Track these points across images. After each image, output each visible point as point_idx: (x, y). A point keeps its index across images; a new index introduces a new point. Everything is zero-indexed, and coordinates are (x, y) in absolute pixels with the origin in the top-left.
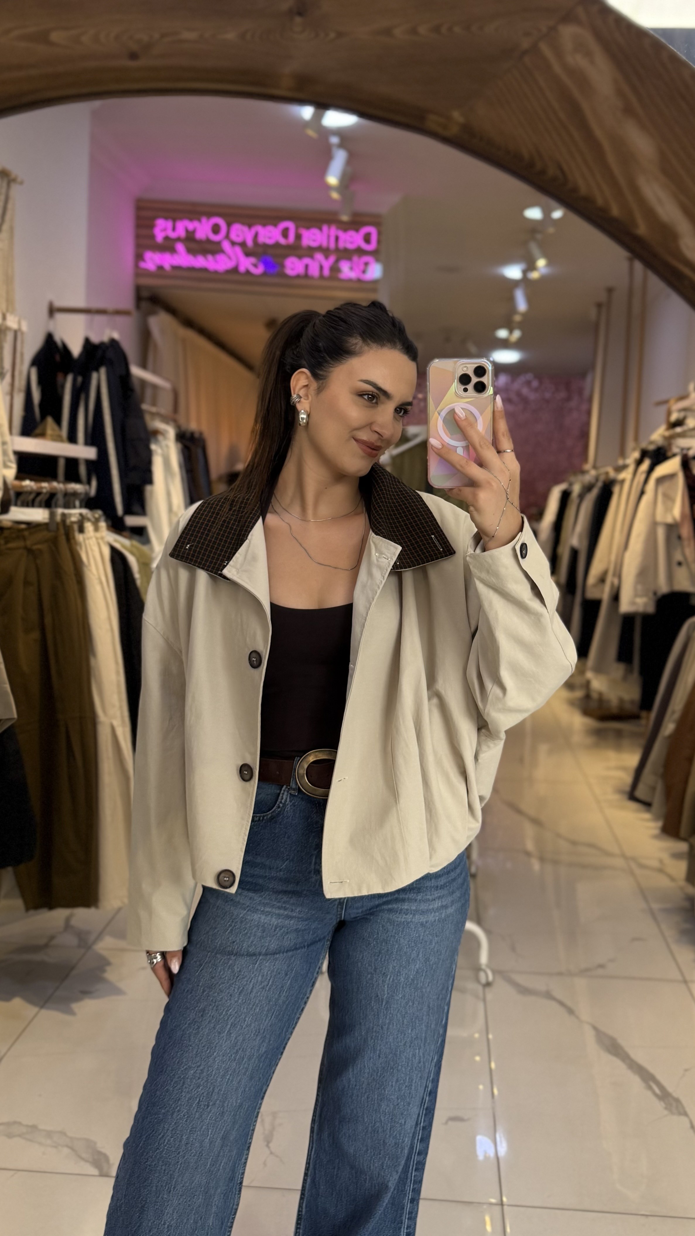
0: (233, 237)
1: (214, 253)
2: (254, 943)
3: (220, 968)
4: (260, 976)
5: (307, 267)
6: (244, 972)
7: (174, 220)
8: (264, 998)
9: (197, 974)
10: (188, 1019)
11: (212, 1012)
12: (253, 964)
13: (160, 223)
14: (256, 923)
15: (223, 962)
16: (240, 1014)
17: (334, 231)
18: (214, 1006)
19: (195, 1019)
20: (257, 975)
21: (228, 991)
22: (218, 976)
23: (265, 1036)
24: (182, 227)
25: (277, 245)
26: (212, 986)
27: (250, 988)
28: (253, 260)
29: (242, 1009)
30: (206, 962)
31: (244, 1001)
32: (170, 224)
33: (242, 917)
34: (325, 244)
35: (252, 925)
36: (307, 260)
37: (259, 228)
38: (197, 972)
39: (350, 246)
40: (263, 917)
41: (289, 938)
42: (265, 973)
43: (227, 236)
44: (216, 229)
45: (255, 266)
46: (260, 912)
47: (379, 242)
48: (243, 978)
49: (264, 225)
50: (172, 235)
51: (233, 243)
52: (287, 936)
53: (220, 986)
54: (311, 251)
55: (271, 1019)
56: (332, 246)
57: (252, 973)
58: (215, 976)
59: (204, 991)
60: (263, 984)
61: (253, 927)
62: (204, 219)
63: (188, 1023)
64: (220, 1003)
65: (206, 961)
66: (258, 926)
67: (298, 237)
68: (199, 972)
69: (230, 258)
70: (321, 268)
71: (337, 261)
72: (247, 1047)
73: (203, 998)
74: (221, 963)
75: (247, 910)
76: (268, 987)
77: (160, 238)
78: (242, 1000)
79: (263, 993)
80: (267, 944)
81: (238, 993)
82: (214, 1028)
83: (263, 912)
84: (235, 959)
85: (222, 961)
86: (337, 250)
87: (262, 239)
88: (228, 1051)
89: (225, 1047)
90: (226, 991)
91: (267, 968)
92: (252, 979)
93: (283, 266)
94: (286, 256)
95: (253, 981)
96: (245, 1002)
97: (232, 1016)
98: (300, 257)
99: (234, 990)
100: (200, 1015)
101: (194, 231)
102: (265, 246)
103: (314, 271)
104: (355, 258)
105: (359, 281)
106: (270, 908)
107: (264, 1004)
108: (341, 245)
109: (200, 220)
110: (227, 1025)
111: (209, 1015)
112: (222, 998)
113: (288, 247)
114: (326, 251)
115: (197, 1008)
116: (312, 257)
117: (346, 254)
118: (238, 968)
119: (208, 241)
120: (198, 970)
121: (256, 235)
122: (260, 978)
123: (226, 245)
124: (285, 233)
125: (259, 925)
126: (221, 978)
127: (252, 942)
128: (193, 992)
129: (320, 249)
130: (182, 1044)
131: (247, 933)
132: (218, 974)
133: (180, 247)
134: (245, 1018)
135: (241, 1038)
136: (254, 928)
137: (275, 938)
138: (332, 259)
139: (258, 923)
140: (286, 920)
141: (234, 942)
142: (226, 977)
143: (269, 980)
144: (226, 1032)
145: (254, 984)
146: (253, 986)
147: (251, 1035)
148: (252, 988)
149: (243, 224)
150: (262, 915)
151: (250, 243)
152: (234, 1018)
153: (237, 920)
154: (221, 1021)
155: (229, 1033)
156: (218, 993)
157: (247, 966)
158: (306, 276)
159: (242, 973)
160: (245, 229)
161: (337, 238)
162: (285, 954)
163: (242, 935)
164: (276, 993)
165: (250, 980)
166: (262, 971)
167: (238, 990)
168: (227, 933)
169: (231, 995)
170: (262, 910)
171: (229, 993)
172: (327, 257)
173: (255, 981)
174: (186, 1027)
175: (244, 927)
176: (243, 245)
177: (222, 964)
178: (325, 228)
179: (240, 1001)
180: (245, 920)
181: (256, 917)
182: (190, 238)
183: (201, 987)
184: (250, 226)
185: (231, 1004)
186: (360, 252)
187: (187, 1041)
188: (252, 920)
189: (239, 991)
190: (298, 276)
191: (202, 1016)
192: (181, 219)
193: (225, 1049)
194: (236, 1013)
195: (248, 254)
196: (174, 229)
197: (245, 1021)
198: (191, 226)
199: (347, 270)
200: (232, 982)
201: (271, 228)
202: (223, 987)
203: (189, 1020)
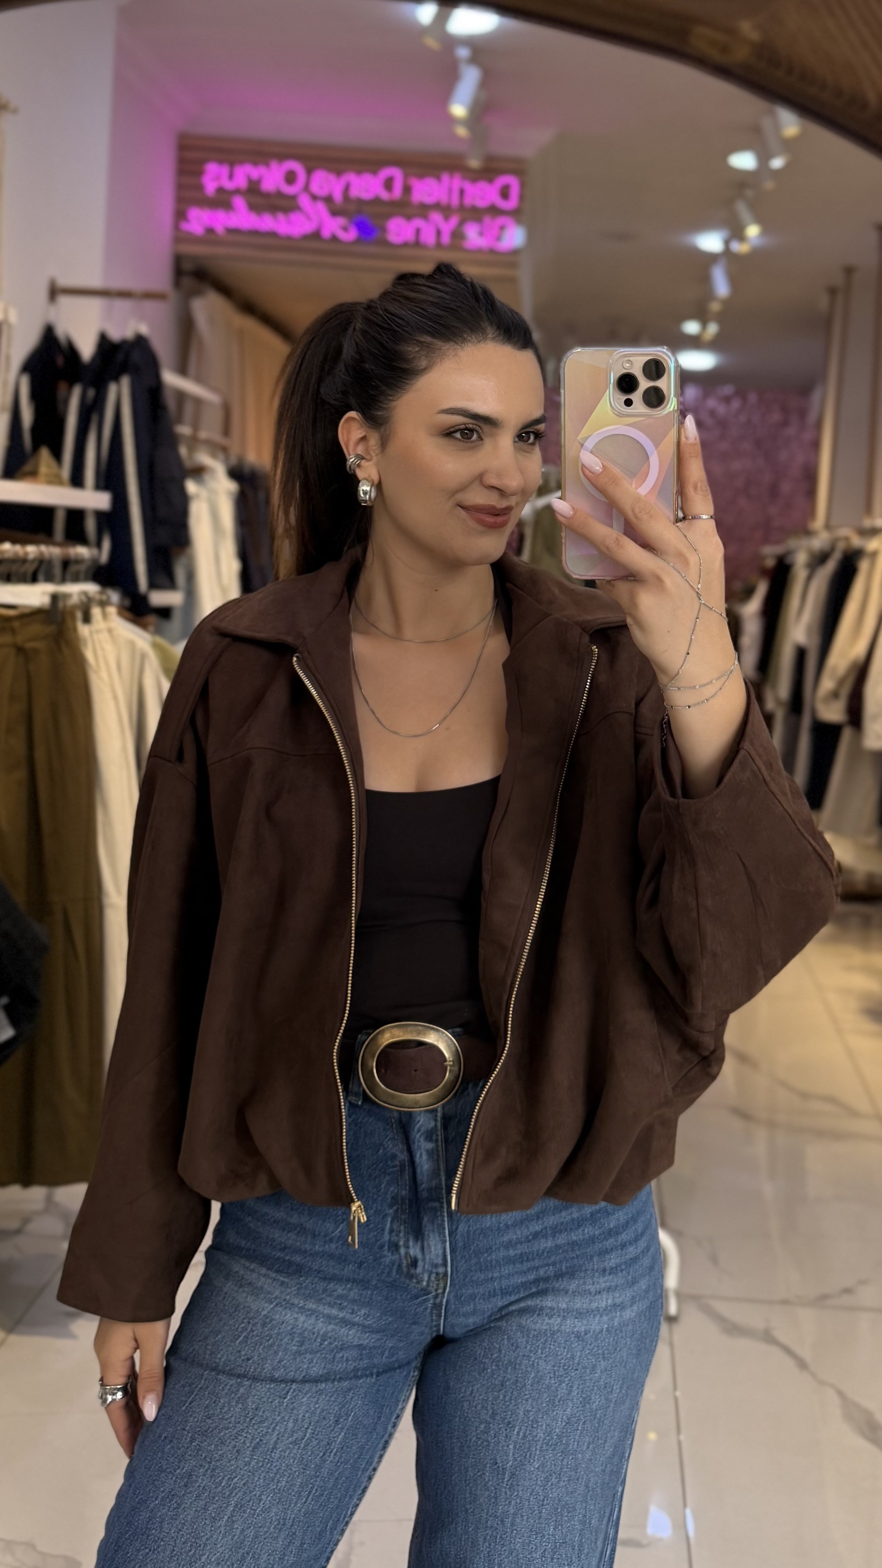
0: (315, 188)
1: (286, 210)
2: (283, 1363)
3: (222, 1401)
4: (291, 1421)
5: (418, 231)
6: (264, 1412)
7: (232, 164)
8: (296, 1462)
9: (184, 1408)
10: (162, 1489)
11: (203, 1480)
12: (280, 1397)
13: (211, 168)
14: (289, 1328)
15: (229, 1390)
16: (252, 1486)
17: (457, 181)
18: (207, 1471)
19: (172, 1490)
20: (286, 1418)
21: (233, 1443)
22: (218, 1415)
23: (294, 1534)
24: (244, 174)
25: (377, 201)
26: (206, 1431)
27: (272, 1442)
28: (342, 221)
29: (256, 1479)
30: (201, 1388)
31: (261, 1464)
32: (225, 170)
33: (265, 1315)
34: (444, 200)
35: (281, 1330)
36: (418, 222)
37: (351, 177)
38: (184, 1405)
39: (480, 204)
40: (302, 1318)
41: (345, 1358)
42: (300, 1416)
43: (306, 188)
44: (291, 178)
45: (345, 229)
46: (296, 1309)
47: (522, 197)
48: (261, 1422)
49: (359, 172)
50: (228, 185)
51: (314, 198)
52: (341, 1355)
53: (219, 1433)
54: (424, 210)
55: (305, 1502)
56: (455, 201)
57: (277, 1413)
58: (213, 1414)
59: (193, 1439)
60: (295, 1436)
61: (284, 1334)
62: (274, 164)
63: (160, 1497)
64: (218, 1464)
65: (200, 1386)
66: (292, 1334)
67: (407, 189)
68: (187, 1404)
69: (309, 218)
70: (439, 233)
71: (462, 223)
72: (261, 1550)
73: (190, 1453)
74: (226, 1391)
75: (274, 1304)
76: (303, 1441)
77: (210, 188)
78: (257, 1463)
79: (295, 1451)
80: (305, 1366)
81: (251, 1449)
82: (205, 1509)
83: (302, 1310)
84: (250, 1386)
85: (228, 1387)
86: (462, 208)
87: (355, 193)
88: (227, 1555)
89: (222, 1546)
90: (230, 1443)
91: (303, 1408)
92: (276, 1426)
93: (384, 230)
94: (389, 216)
95: (278, 1428)
96: (262, 1466)
97: (237, 1490)
98: (409, 218)
99: (244, 1443)
100: (182, 1484)
101: (259, 181)
102: (360, 202)
103: (429, 238)
104: (487, 219)
105: (492, 251)
106: (313, 1304)
107: (295, 1472)
108: (468, 201)
109: (267, 165)
110: (228, 1506)
111: (198, 1484)
112: (221, 1456)
113: (393, 203)
114: (446, 210)
115: (178, 1471)
116: (425, 217)
117: (475, 214)
118: (253, 1402)
119: (280, 194)
120: (186, 1401)
121: (347, 188)
122: (291, 1425)
123: (304, 201)
124: (389, 184)
125: (294, 1333)
126: (223, 1419)
127: (279, 1362)
128: (175, 1441)
129: (437, 206)
130: (148, 1536)
131: (271, 1346)
132: (219, 1410)
133: (239, 202)
134: (260, 1496)
135: (250, 1533)
136: (286, 1336)
137: (319, 1355)
138: (454, 220)
139: (292, 1329)
140: (342, 1327)
141: (248, 1359)
142: (231, 1417)
143: (307, 1428)
144: (226, 1517)
145: (278, 1434)
146: (278, 1439)
147: (269, 1528)
148: (276, 1443)
149: (329, 170)
150: (300, 1314)
151: (338, 197)
152: (240, 1494)
153: (256, 1321)
154: (217, 1498)
155: (231, 1521)
156: (217, 1446)
157: (270, 1400)
158: (417, 244)
159: (260, 1414)
160: (332, 177)
161: (462, 192)
162: (336, 1383)
163: (264, 1347)
164: (318, 1455)
165: (274, 1425)
166: (295, 1412)
167: (251, 1443)
168: (238, 1342)
169: (237, 1451)
170: (300, 1305)
171: (235, 1447)
172: (447, 218)
173: (283, 1430)
174: (156, 1505)
175: (267, 1333)
176: (328, 200)
177: (227, 1394)
178: (445, 177)
179: (253, 1463)
180: (271, 1321)
181: (289, 1316)
182: (253, 190)
183: (188, 1433)
184: (339, 173)
185: (237, 1467)
186: (494, 211)
187: (156, 1531)
188: (283, 1323)
189: (253, 1445)
190: (405, 245)
191: (186, 1486)
192: (242, 162)
193: (221, 1550)
194: (244, 1484)
195: (335, 213)
196: (231, 177)
197: (260, 1500)
198: (255, 172)
199: (473, 236)
200: (241, 1427)
201: (368, 178)
202: (225, 1434)
203: (163, 1491)
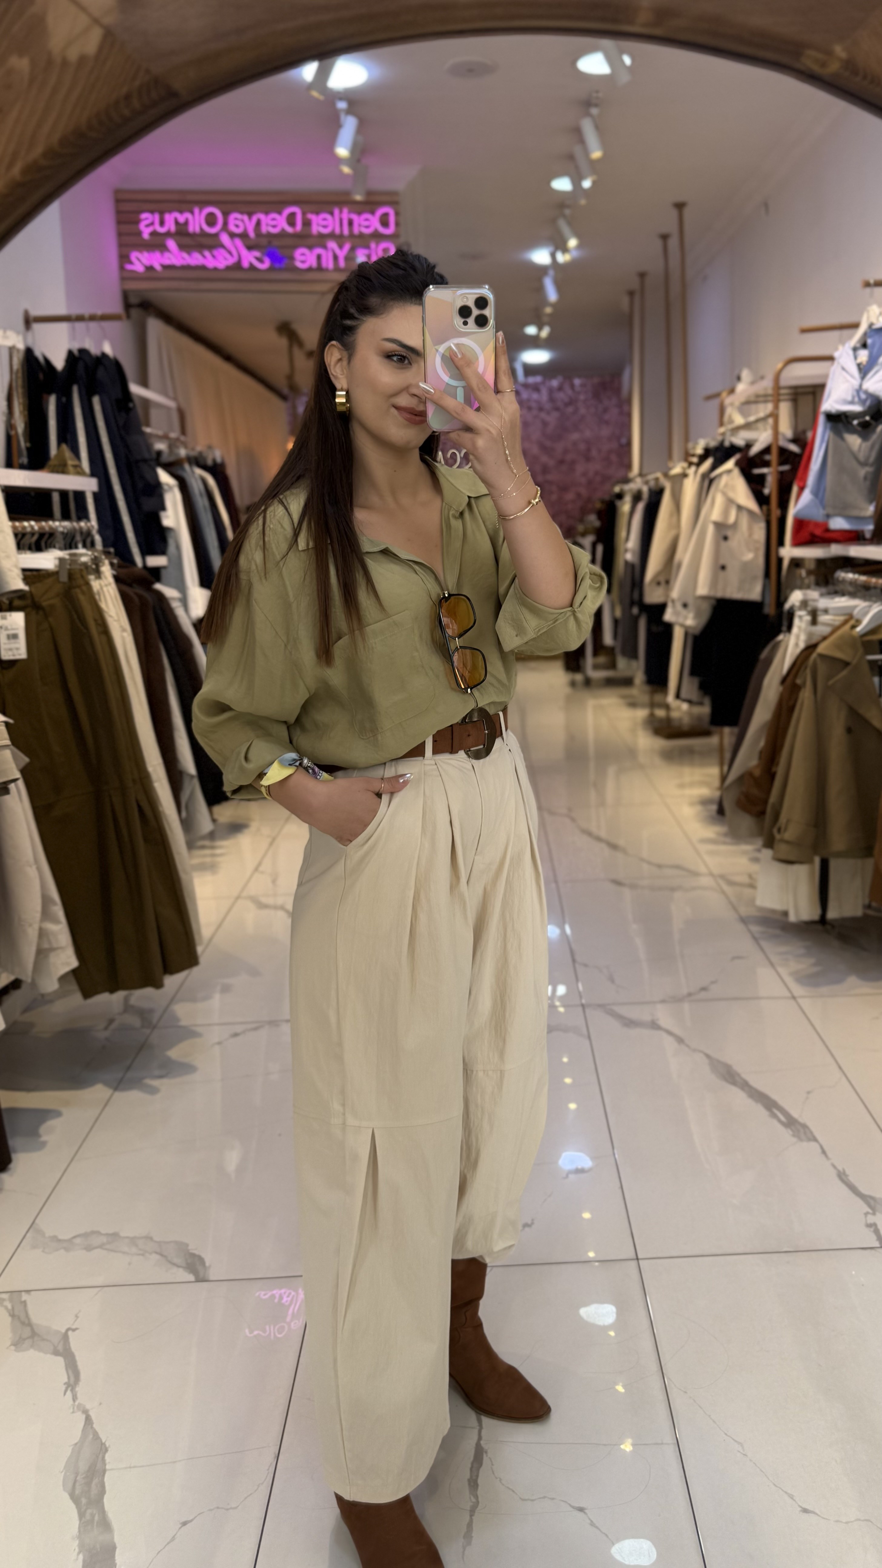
1: (211, 247)
5: (319, 257)
7: (161, 213)
13: (145, 216)
17: (346, 214)
24: (173, 219)
25: (283, 234)
28: (258, 254)
32: (156, 217)
34: (337, 231)
36: (318, 250)
37: (261, 216)
39: (366, 231)
43: (225, 228)
44: (211, 220)
45: (260, 260)
47: (396, 225)
49: (267, 213)
50: (161, 230)
51: (232, 235)
54: (321, 240)
56: (346, 231)
62: (196, 210)
67: (307, 223)
69: (230, 253)
70: (336, 258)
71: (351, 249)
77: (146, 235)
86: (352, 236)
87: (264, 229)
93: (292, 258)
94: (294, 247)
98: (310, 247)
101: (186, 224)
102: (269, 235)
103: (328, 263)
104: (371, 245)
108: (356, 230)
109: (191, 211)
113: (295, 236)
114: (339, 239)
116: (324, 246)
117: (361, 241)
119: (203, 234)
121: (258, 224)
123: (225, 239)
124: (291, 220)
129: (332, 236)
133: (171, 244)
138: (347, 246)
149: (242, 213)
151: (252, 235)
158: (319, 268)
160: (246, 218)
161: (350, 223)
172: (340, 245)
176: (244, 236)
178: (336, 211)
182: (182, 232)
184: (250, 215)
186: (376, 237)
190: (310, 269)
192: (170, 211)
195: (250, 248)
196: (162, 223)
198: (181, 218)
201: (274, 215)
